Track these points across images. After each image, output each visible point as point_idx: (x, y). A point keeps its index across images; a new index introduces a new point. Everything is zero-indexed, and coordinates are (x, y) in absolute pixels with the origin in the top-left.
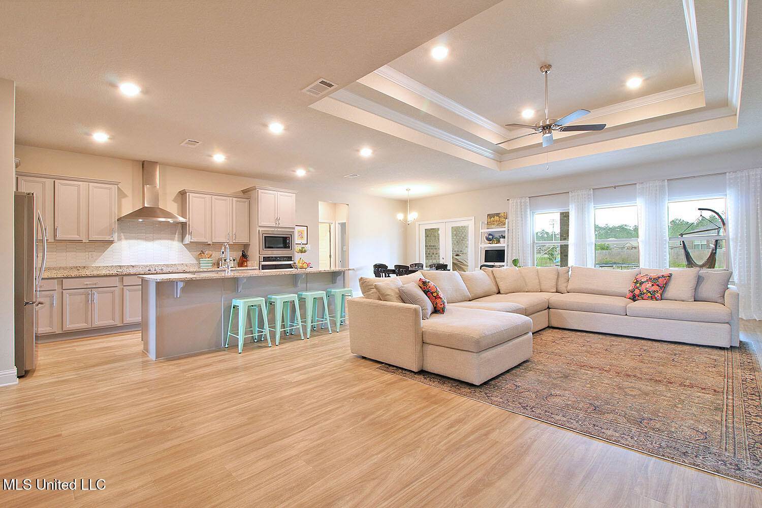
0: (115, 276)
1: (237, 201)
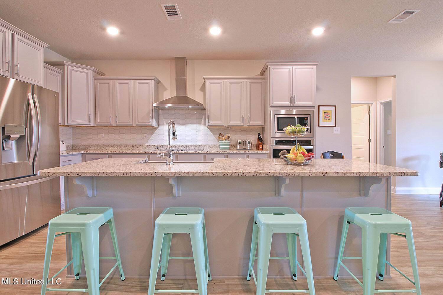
0: (144, 154)
1: (251, 83)
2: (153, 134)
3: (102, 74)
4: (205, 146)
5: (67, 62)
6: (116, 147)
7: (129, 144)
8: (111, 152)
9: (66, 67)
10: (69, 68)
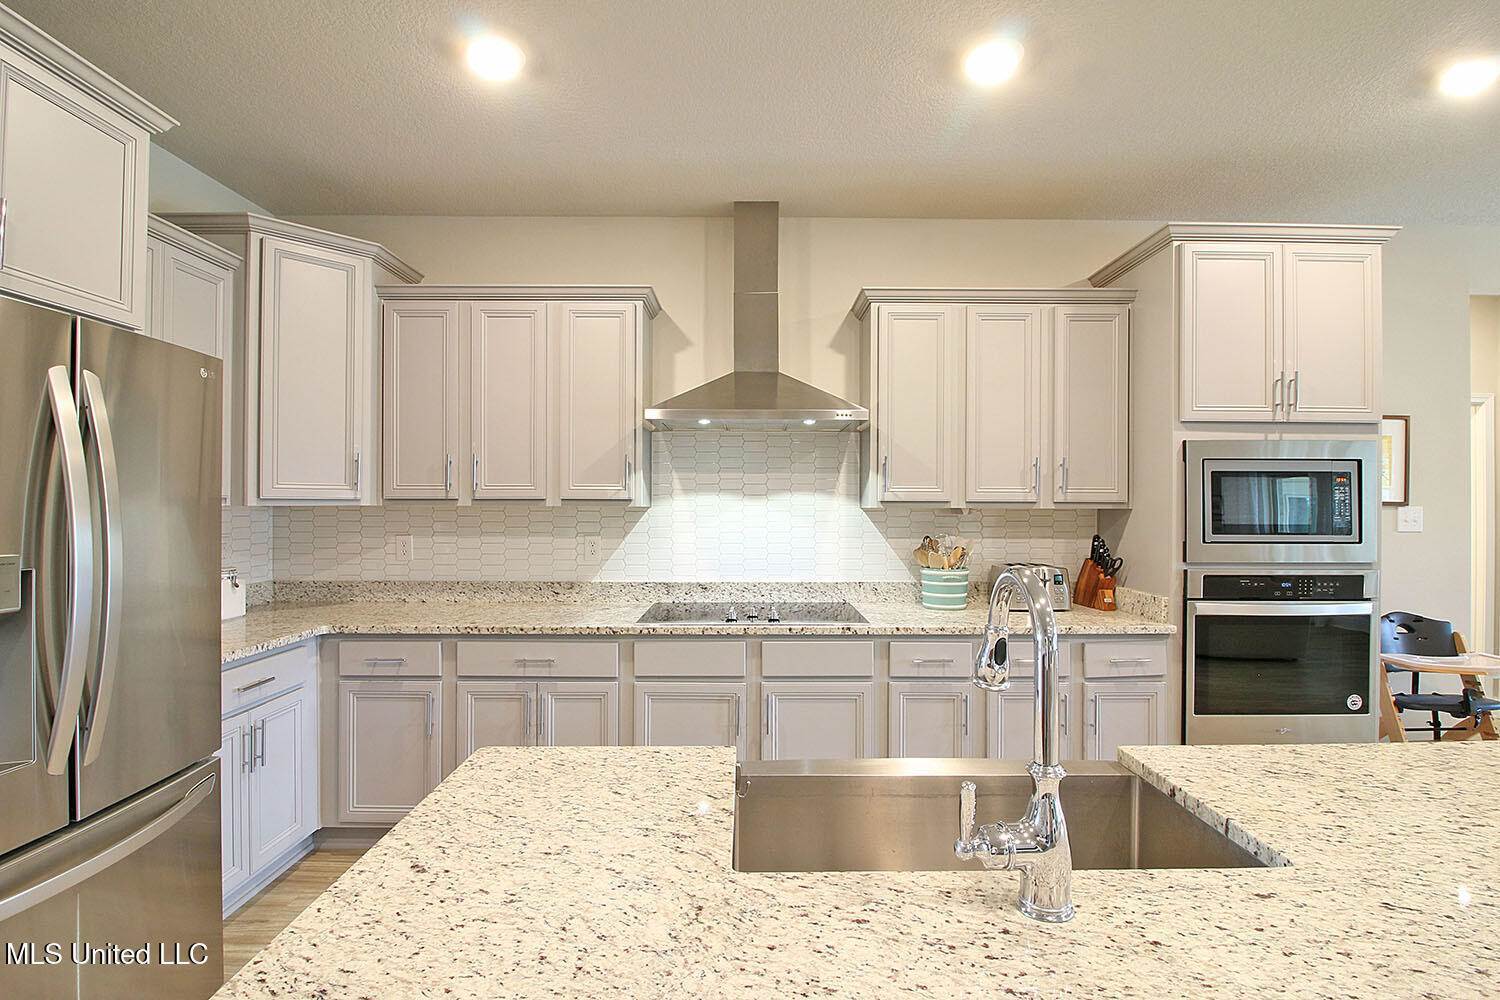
0: (605, 636)
1: (1073, 318)
2: (626, 533)
3: (410, 276)
4: (853, 591)
5: (258, 218)
6: (466, 591)
7: (520, 577)
8: (455, 632)
9: (255, 238)
10: (272, 244)
